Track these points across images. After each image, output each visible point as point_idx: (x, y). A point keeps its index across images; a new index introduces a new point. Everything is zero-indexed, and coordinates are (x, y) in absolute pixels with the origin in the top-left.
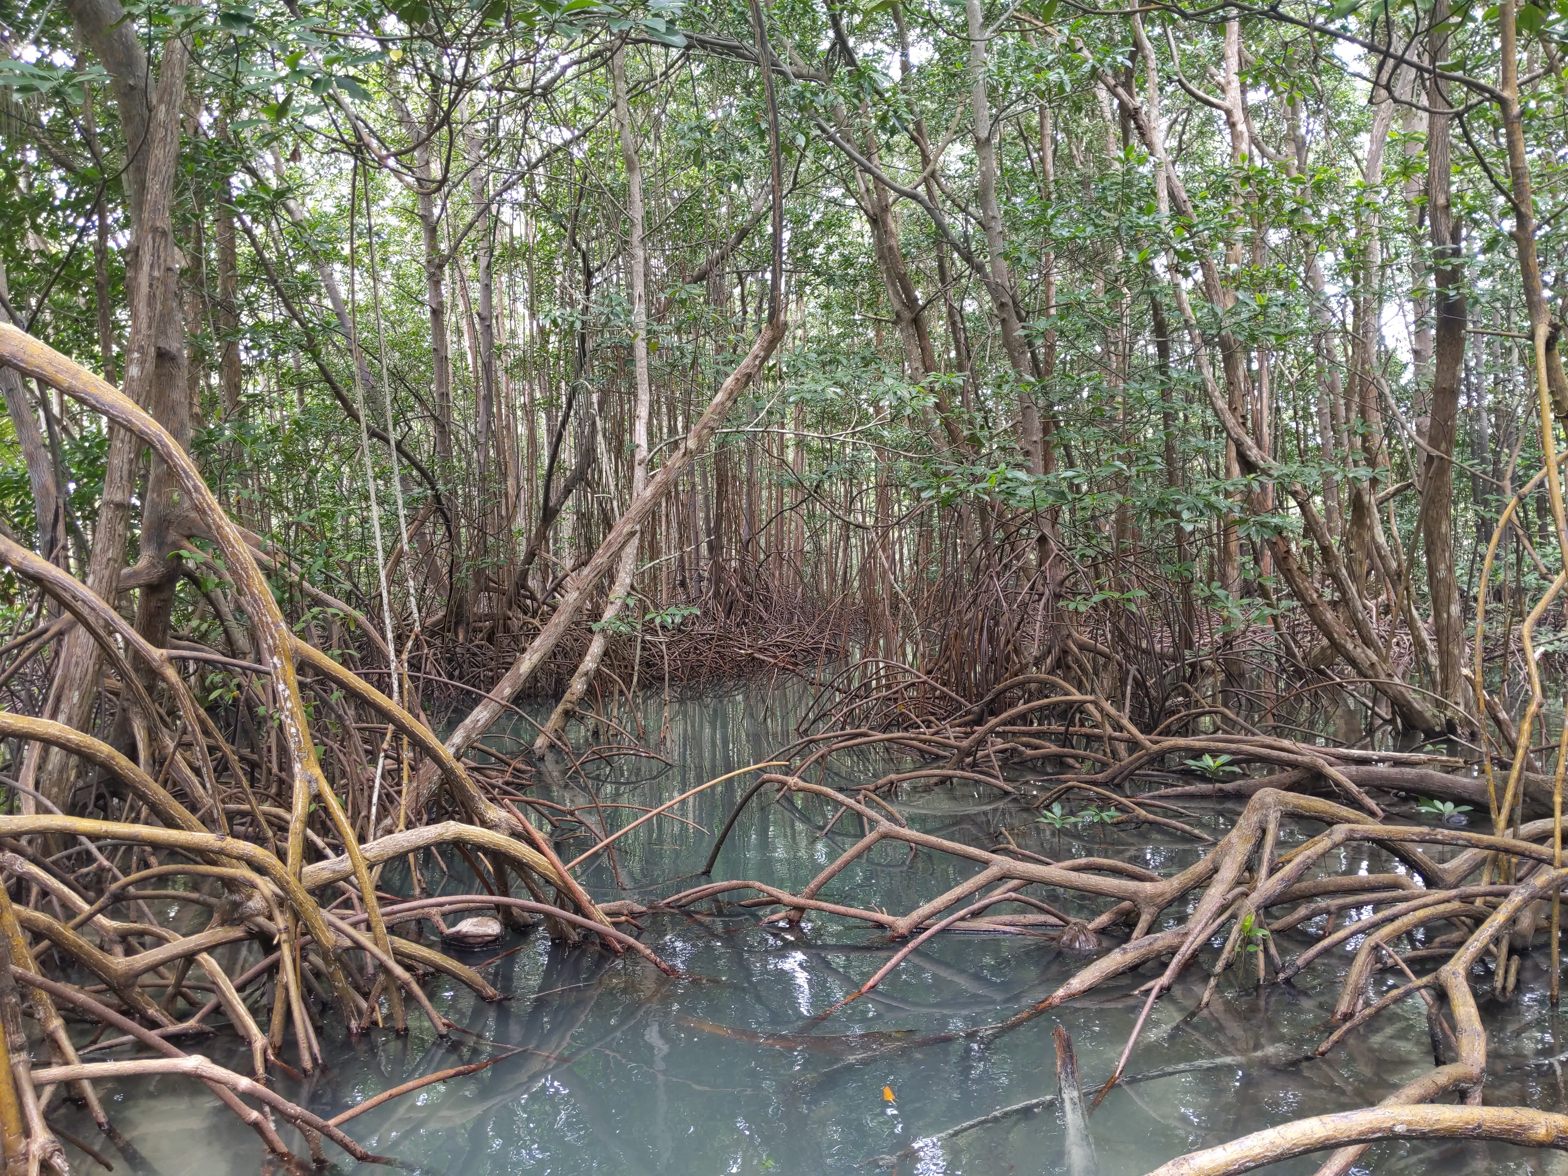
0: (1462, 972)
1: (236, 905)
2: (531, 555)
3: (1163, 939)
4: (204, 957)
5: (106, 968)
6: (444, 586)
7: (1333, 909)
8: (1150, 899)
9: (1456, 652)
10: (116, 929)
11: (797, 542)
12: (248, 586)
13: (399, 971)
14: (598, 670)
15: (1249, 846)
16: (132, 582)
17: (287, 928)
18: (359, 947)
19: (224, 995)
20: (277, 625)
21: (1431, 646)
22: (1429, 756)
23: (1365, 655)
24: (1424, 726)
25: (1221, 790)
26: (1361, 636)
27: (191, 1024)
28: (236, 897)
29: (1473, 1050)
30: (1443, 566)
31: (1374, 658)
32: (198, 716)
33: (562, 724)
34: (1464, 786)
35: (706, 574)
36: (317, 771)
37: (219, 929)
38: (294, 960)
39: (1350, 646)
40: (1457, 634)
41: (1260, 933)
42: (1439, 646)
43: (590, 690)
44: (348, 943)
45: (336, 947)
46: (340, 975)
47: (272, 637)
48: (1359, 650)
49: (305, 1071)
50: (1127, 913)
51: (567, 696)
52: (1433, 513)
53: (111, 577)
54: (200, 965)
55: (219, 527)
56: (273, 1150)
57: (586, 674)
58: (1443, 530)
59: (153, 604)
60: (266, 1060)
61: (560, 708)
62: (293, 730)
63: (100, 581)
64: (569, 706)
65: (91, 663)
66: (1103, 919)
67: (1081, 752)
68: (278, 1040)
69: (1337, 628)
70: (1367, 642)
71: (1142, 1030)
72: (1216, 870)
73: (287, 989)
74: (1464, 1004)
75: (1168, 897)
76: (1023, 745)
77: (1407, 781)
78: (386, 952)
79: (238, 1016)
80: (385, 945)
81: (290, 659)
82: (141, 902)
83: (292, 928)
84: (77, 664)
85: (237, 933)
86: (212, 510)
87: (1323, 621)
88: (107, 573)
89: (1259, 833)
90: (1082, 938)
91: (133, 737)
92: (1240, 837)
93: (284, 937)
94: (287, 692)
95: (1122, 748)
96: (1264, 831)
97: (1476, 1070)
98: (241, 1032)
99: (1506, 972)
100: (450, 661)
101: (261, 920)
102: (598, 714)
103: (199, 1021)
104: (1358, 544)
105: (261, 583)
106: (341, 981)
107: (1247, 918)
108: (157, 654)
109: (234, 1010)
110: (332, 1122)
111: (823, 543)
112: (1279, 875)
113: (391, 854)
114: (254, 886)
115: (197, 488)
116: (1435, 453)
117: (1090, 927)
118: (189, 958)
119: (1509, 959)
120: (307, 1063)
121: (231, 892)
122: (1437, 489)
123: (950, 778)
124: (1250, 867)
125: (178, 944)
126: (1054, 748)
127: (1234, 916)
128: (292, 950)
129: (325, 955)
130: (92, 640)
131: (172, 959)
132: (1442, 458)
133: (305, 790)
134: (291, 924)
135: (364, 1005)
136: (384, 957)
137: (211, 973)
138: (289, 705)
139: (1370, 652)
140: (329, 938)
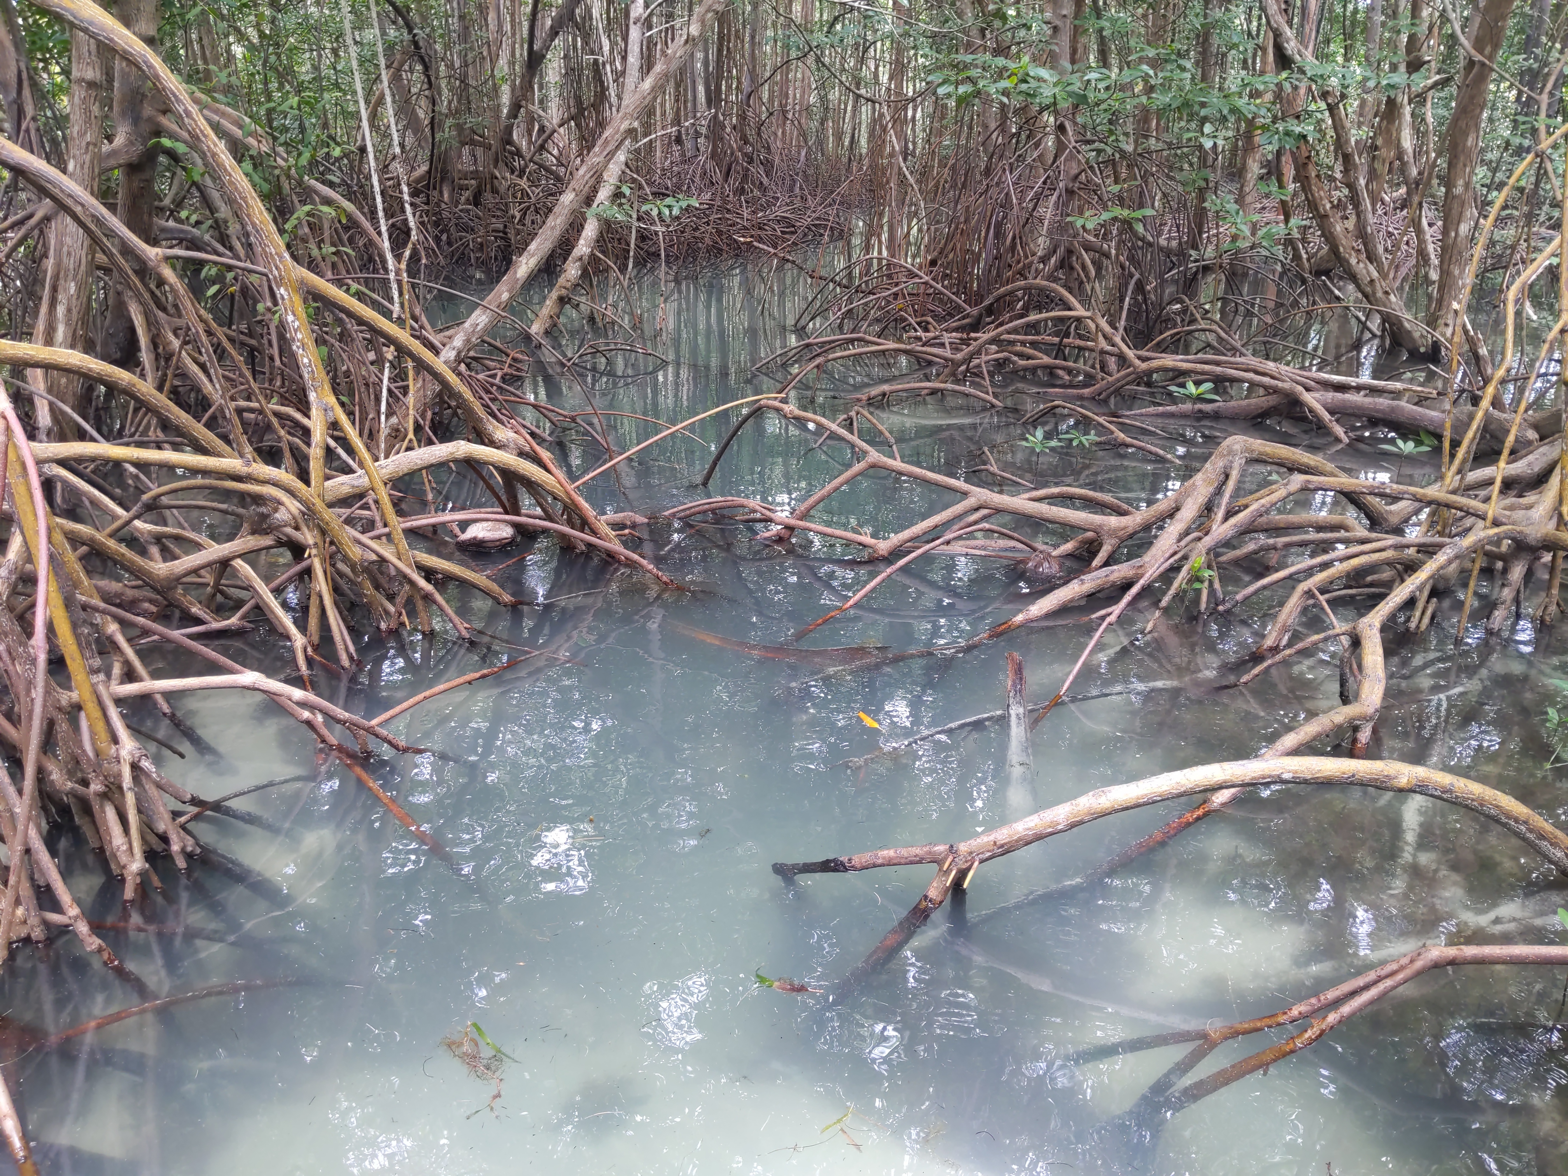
0: (1378, 625)
1: (264, 517)
2: (516, 107)
3: (1120, 571)
4: (239, 563)
5: (149, 574)
6: (425, 138)
7: (1279, 545)
8: (1113, 533)
9: (1457, 272)
10: (150, 532)
11: (802, 96)
12: (248, 216)
13: (422, 583)
14: (592, 254)
15: (1211, 489)
16: (112, 162)
17: (316, 544)
18: (383, 560)
19: (261, 597)
20: (281, 257)
21: (1435, 261)
22: (1405, 386)
23: (1366, 270)
24: (1411, 346)
25: (1200, 411)
26: (1366, 250)
27: (233, 621)
28: (263, 510)
29: (1372, 693)
30: (1461, 182)
31: (1375, 274)
32: (199, 317)
33: (557, 310)
34: (1431, 420)
35: (704, 131)
36: (332, 400)
37: (250, 537)
38: (325, 572)
39: (1353, 261)
40: (1460, 253)
41: (1207, 573)
42: (1442, 262)
43: (585, 274)
44: (374, 557)
45: (362, 560)
46: (368, 584)
47: (277, 268)
48: (1361, 265)
49: (343, 668)
50: (1091, 542)
51: (561, 281)
52: (1462, 124)
53: (92, 162)
54: (235, 570)
55: (214, 155)
56: (323, 741)
57: (580, 259)
58: (1469, 143)
59: (135, 184)
60: (306, 656)
61: (554, 295)
62: (306, 360)
63: (82, 167)
64: (564, 292)
65: (84, 253)
66: (1068, 547)
67: (1071, 364)
68: (316, 639)
69: (1344, 242)
70: (1371, 257)
71: (1092, 652)
72: (1177, 509)
73: (321, 597)
74: (1373, 653)
75: (1130, 530)
76: (1017, 354)
77: (1378, 411)
78: (410, 566)
79: (277, 617)
80: (408, 559)
81: (297, 290)
82: (175, 511)
83: (321, 544)
84: (69, 254)
85: (268, 541)
86: (205, 136)
87: (1331, 233)
88: (88, 158)
89: (1222, 477)
90: (1046, 565)
91: (131, 321)
92: (1204, 480)
93: (314, 552)
94: (297, 324)
95: (1112, 362)
96: (1227, 476)
97: (1370, 710)
98: (281, 630)
99: (1423, 613)
100: (436, 224)
101: (289, 530)
102: (593, 299)
103: (241, 619)
104: (1384, 140)
105: (261, 213)
106: (369, 589)
107: (1198, 560)
108: (153, 253)
109: (273, 612)
110: (374, 722)
111: (831, 97)
112: (1233, 521)
113: (406, 471)
114: (280, 503)
115: (188, 114)
116: (1478, 57)
117: (1055, 553)
118: (224, 565)
119: (1428, 602)
120: (345, 662)
121: (258, 505)
122: (1472, 98)
123: (942, 390)
124: (1208, 509)
125: (215, 551)
126: (1046, 360)
127: (1185, 558)
128: (323, 561)
129: (353, 567)
130: (81, 231)
131: (209, 565)
132: (1483, 64)
133: (322, 417)
134: (319, 540)
135: (392, 609)
136: (407, 571)
137: (247, 578)
138: (299, 336)
139: (1371, 268)
140: (355, 553)
